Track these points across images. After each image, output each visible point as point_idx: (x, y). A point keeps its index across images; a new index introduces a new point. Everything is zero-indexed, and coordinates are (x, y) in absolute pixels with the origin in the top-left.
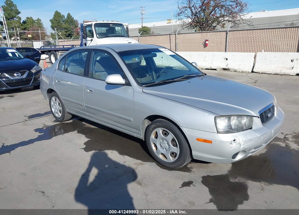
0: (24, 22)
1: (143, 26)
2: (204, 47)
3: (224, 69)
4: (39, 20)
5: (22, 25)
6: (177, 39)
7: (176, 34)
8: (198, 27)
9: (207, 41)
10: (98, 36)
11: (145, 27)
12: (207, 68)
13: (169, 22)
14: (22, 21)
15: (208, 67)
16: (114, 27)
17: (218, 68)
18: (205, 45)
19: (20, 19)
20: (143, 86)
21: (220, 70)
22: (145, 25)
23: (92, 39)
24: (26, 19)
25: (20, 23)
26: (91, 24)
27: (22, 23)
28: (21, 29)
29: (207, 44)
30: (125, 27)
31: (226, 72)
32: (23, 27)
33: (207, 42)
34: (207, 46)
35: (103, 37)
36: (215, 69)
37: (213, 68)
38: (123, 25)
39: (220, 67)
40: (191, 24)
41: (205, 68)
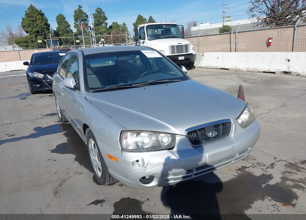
0: (111, 27)
1: (224, 25)
2: (267, 47)
3: (285, 73)
4: (124, 24)
5: (108, 30)
6: (237, 38)
7: (236, 33)
8: (274, 23)
9: (270, 39)
10: (149, 38)
11: (227, 26)
12: (264, 71)
13: (228, 20)
14: (108, 27)
15: (266, 70)
16: (170, 28)
17: (277, 71)
18: (269, 44)
19: (107, 24)
20: (90, 91)
21: (279, 73)
22: (226, 24)
23: (144, 41)
24: (112, 24)
25: (107, 28)
26: (143, 26)
27: (108, 28)
28: (107, 33)
29: (271, 42)
30: (180, 27)
31: (286, 76)
32: (109, 32)
33: (270, 41)
34: (270, 45)
35: (154, 39)
36: (274, 72)
37: (271, 71)
38: (177, 26)
39: (279, 70)
40: (266, 21)
41: (263, 71)
